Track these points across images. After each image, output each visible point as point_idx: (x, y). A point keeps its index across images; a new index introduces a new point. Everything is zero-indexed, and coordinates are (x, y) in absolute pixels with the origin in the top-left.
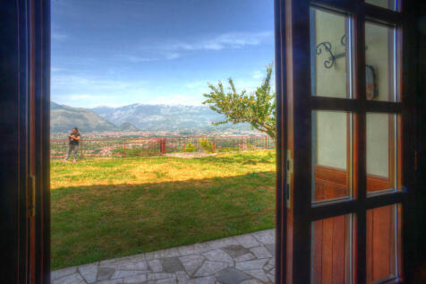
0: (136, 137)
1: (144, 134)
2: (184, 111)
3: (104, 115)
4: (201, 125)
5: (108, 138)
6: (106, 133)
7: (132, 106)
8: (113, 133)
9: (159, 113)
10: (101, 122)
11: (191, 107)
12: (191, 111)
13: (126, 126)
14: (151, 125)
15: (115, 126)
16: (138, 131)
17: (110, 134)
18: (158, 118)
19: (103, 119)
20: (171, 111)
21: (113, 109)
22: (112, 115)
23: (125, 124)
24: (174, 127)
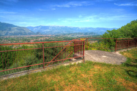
0: (41, 37)
1: (44, 36)
2: (56, 28)
3: (30, 29)
4: (62, 33)
5: (32, 37)
6: (32, 35)
7: (39, 26)
8: (34, 35)
9: (48, 29)
10: (30, 32)
11: (58, 27)
12: (59, 28)
13: (38, 33)
14: (46, 33)
15: (34, 33)
16: (42, 35)
17: (33, 36)
18: (48, 30)
19: (30, 30)
20: (52, 28)
21: (33, 27)
22: (33, 29)
23: (37, 32)
24: (53, 33)
